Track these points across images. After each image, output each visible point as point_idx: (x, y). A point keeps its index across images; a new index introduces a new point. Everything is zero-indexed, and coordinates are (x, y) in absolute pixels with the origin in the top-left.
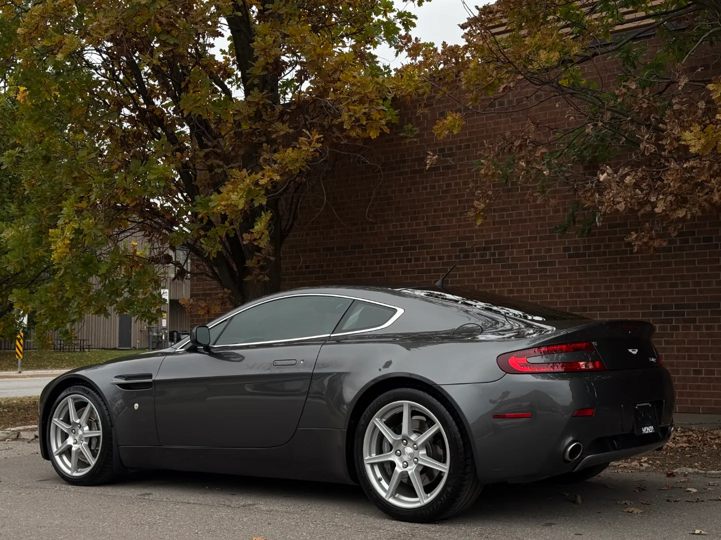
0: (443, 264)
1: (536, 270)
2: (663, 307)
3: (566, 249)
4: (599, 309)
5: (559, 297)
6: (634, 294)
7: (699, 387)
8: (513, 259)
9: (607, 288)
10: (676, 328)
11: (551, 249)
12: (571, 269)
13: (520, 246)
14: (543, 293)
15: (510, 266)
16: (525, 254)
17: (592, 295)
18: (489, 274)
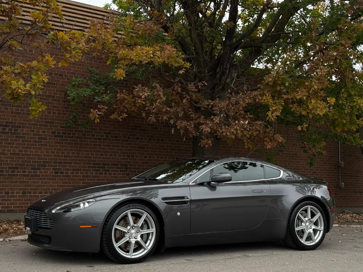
1: (36, 141)
2: (97, 164)
3: (53, 133)
4: (68, 163)
5: (48, 156)
6: (85, 157)
8: (23, 134)
9: (73, 153)
10: (101, 174)
11: (45, 131)
12: (55, 143)
13: (27, 127)
14: (39, 153)
15: (21, 137)
16: (31, 132)
17: (65, 156)
18: (8, 140)
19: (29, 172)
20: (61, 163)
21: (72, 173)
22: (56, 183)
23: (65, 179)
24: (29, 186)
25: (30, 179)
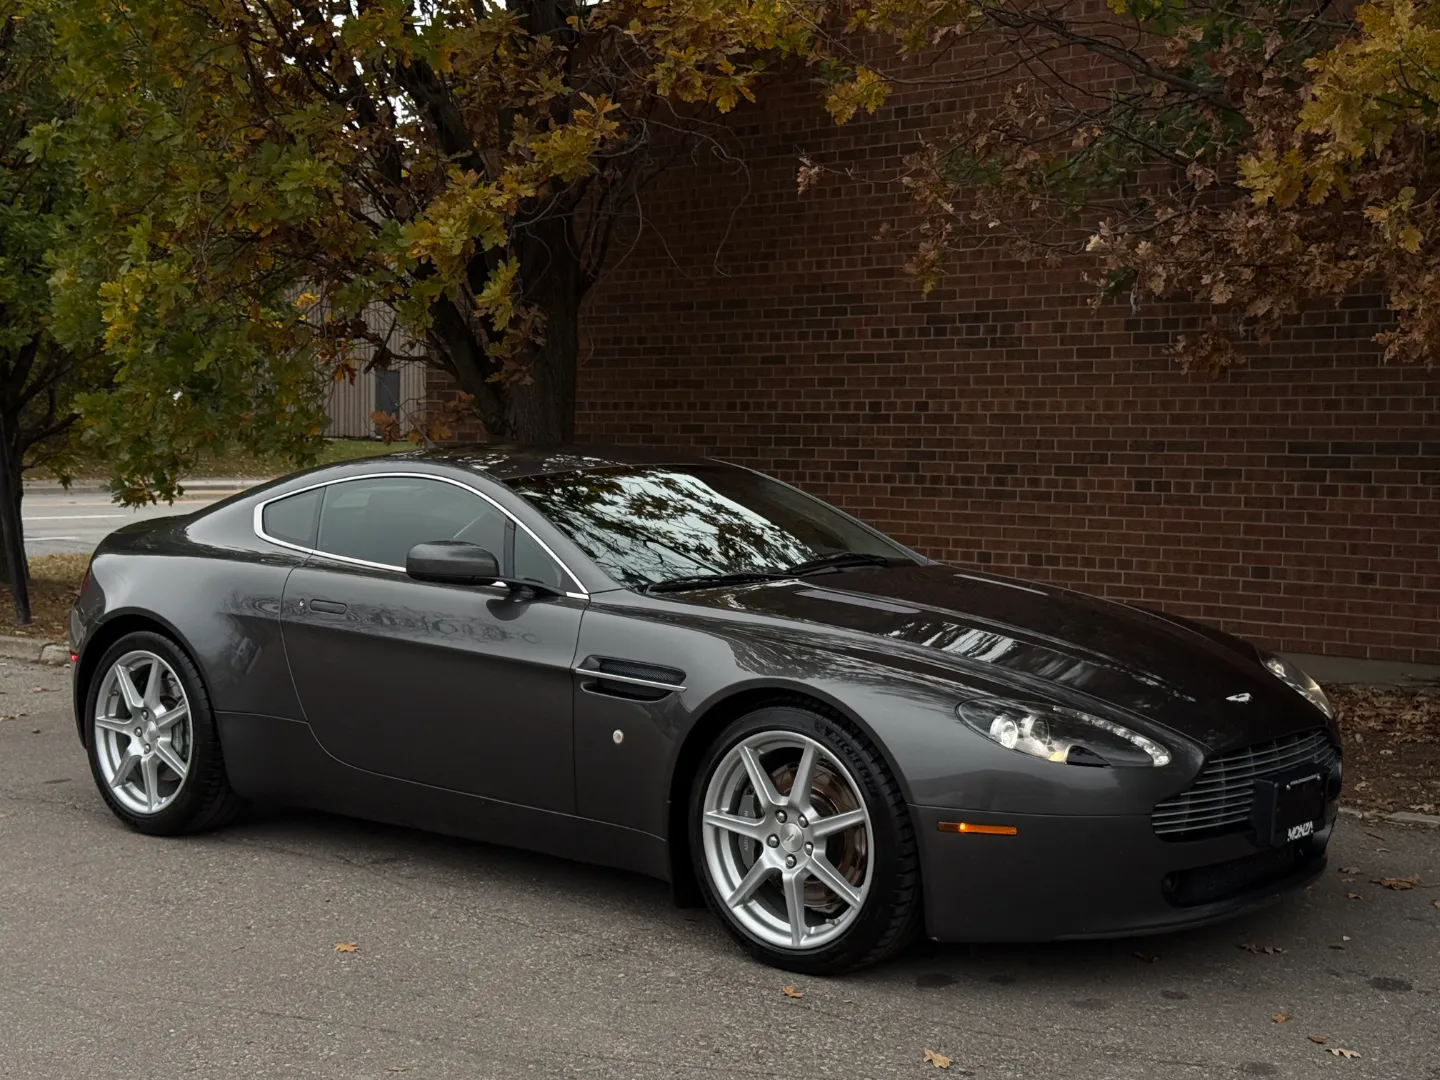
0: (897, 346)
1: (1072, 363)
2: (1308, 448)
4: (1188, 447)
5: (1112, 419)
6: (1255, 419)
7: (1366, 608)
8: (1029, 340)
9: (1206, 405)
10: (1330, 491)
11: (1102, 323)
12: (1140, 365)
13: (1044, 315)
14: (1083, 412)
15: (1023, 355)
16: (1053, 331)
17: (1175, 419)
18: (983, 368)
19: (1051, 483)
20: (1159, 446)
21: (1205, 488)
22: (1144, 526)
23: (1177, 513)
24: (1052, 535)
25: (1051, 509)
